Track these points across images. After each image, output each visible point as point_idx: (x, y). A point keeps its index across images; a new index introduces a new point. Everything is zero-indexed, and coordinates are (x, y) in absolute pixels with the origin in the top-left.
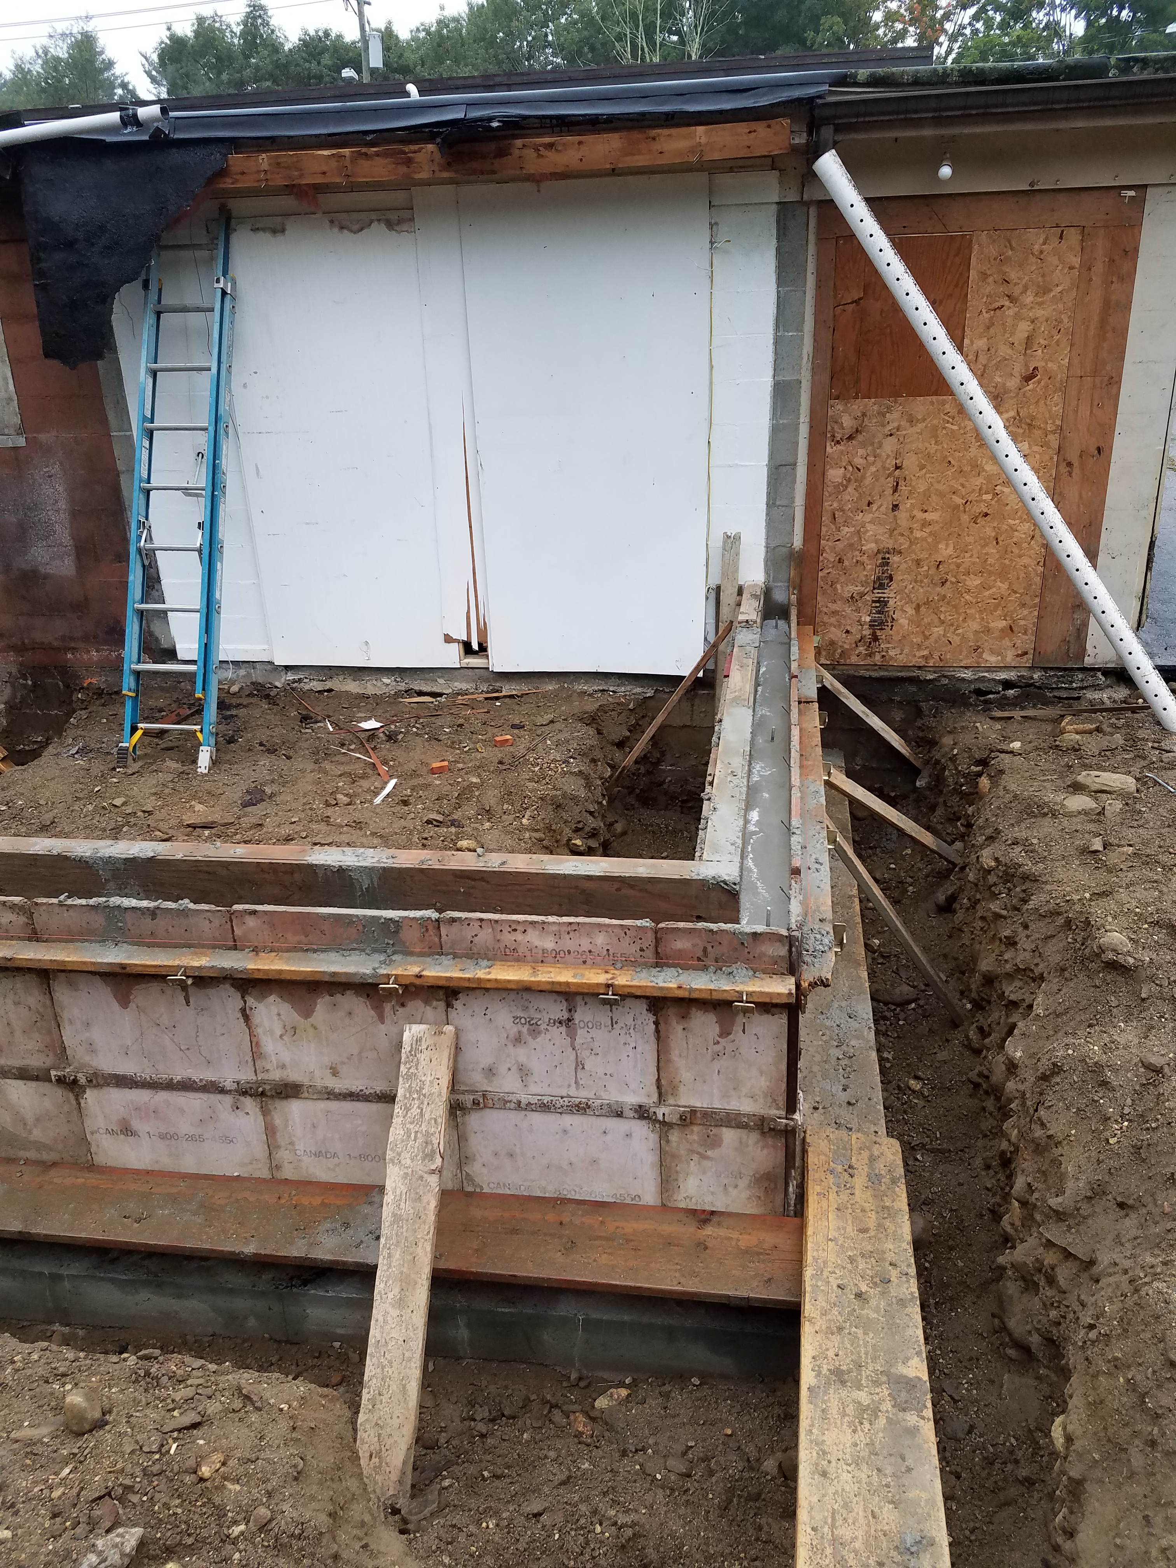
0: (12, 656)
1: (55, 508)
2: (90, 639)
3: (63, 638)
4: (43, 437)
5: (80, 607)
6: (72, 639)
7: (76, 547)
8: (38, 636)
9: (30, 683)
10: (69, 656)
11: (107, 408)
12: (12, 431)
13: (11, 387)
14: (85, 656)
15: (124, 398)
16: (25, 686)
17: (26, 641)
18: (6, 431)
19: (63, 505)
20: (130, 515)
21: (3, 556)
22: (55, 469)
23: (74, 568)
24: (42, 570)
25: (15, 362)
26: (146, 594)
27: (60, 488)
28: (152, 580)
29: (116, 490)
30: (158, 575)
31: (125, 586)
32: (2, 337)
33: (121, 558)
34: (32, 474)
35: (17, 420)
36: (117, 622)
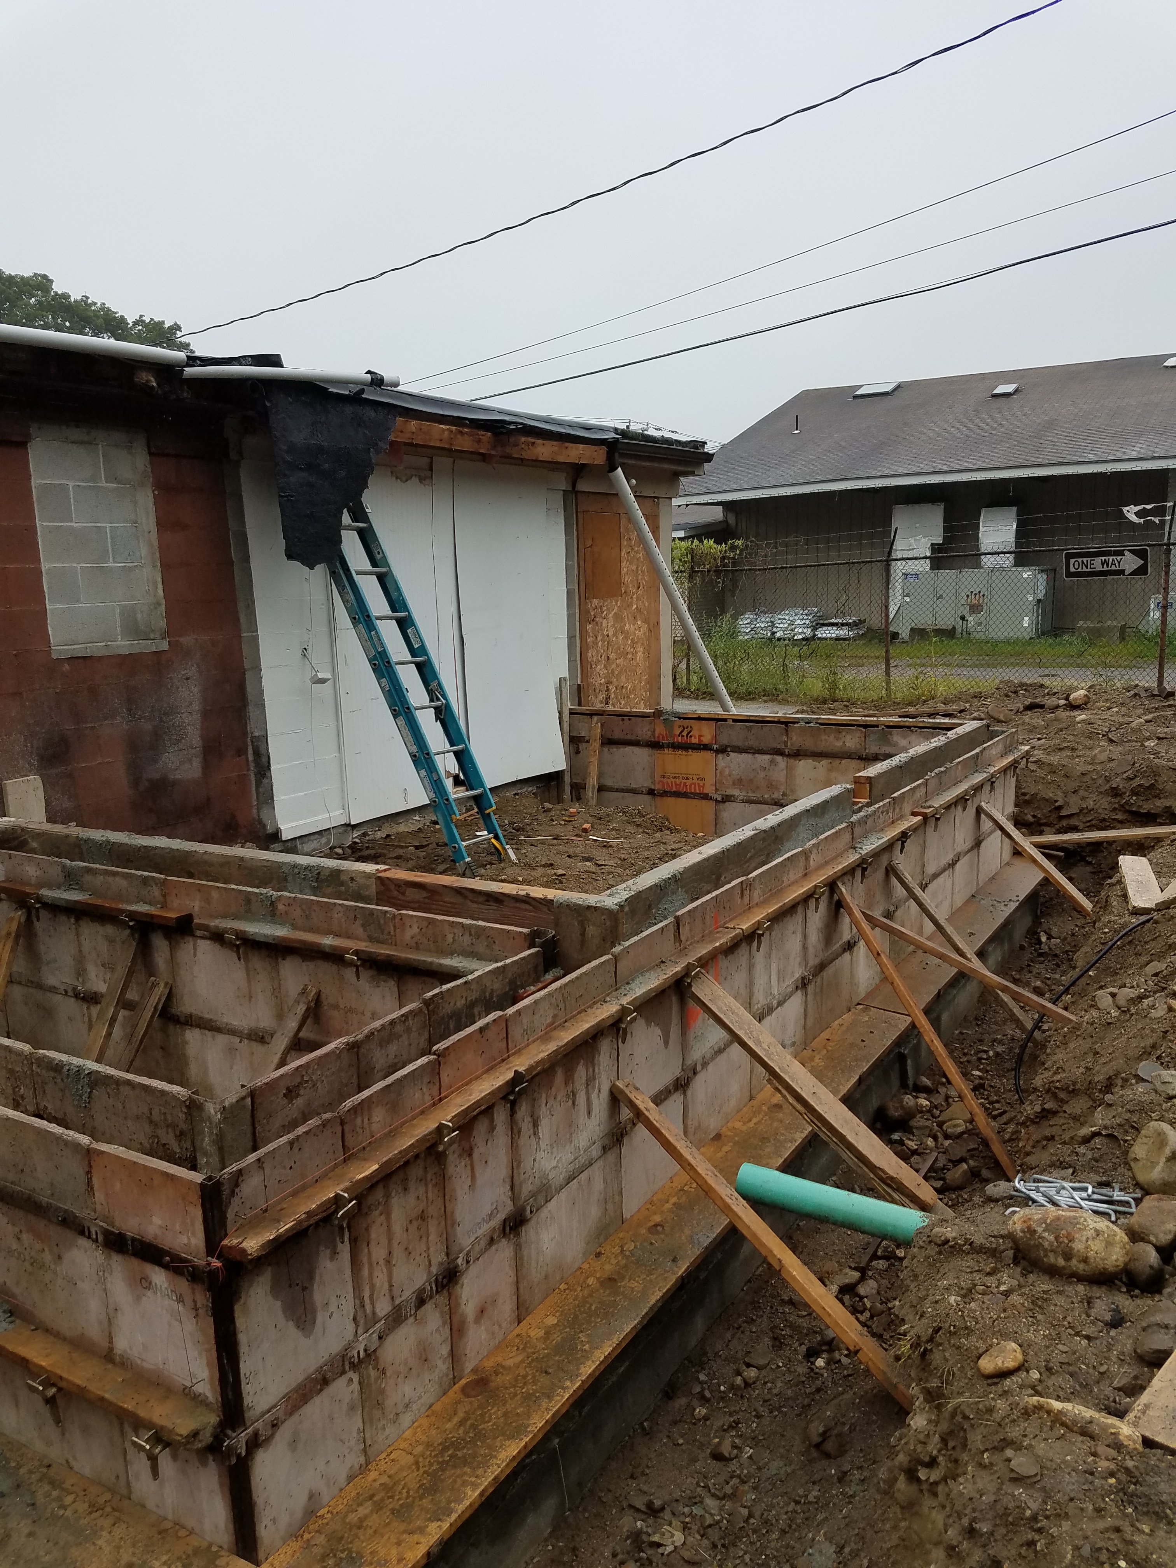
1: (190, 709)
4: (185, 639)
7: (204, 747)
11: (241, 609)
12: (157, 636)
13: (160, 592)
15: (253, 602)
18: (152, 636)
19: (196, 706)
20: (251, 709)
21: (134, 769)
22: (192, 671)
23: (200, 770)
24: (171, 777)
25: (166, 567)
26: (258, 783)
27: (195, 690)
28: (263, 769)
29: (241, 687)
30: (269, 762)
31: (242, 779)
32: (156, 543)
33: (241, 752)
34: (171, 678)
35: (163, 624)
36: (233, 817)
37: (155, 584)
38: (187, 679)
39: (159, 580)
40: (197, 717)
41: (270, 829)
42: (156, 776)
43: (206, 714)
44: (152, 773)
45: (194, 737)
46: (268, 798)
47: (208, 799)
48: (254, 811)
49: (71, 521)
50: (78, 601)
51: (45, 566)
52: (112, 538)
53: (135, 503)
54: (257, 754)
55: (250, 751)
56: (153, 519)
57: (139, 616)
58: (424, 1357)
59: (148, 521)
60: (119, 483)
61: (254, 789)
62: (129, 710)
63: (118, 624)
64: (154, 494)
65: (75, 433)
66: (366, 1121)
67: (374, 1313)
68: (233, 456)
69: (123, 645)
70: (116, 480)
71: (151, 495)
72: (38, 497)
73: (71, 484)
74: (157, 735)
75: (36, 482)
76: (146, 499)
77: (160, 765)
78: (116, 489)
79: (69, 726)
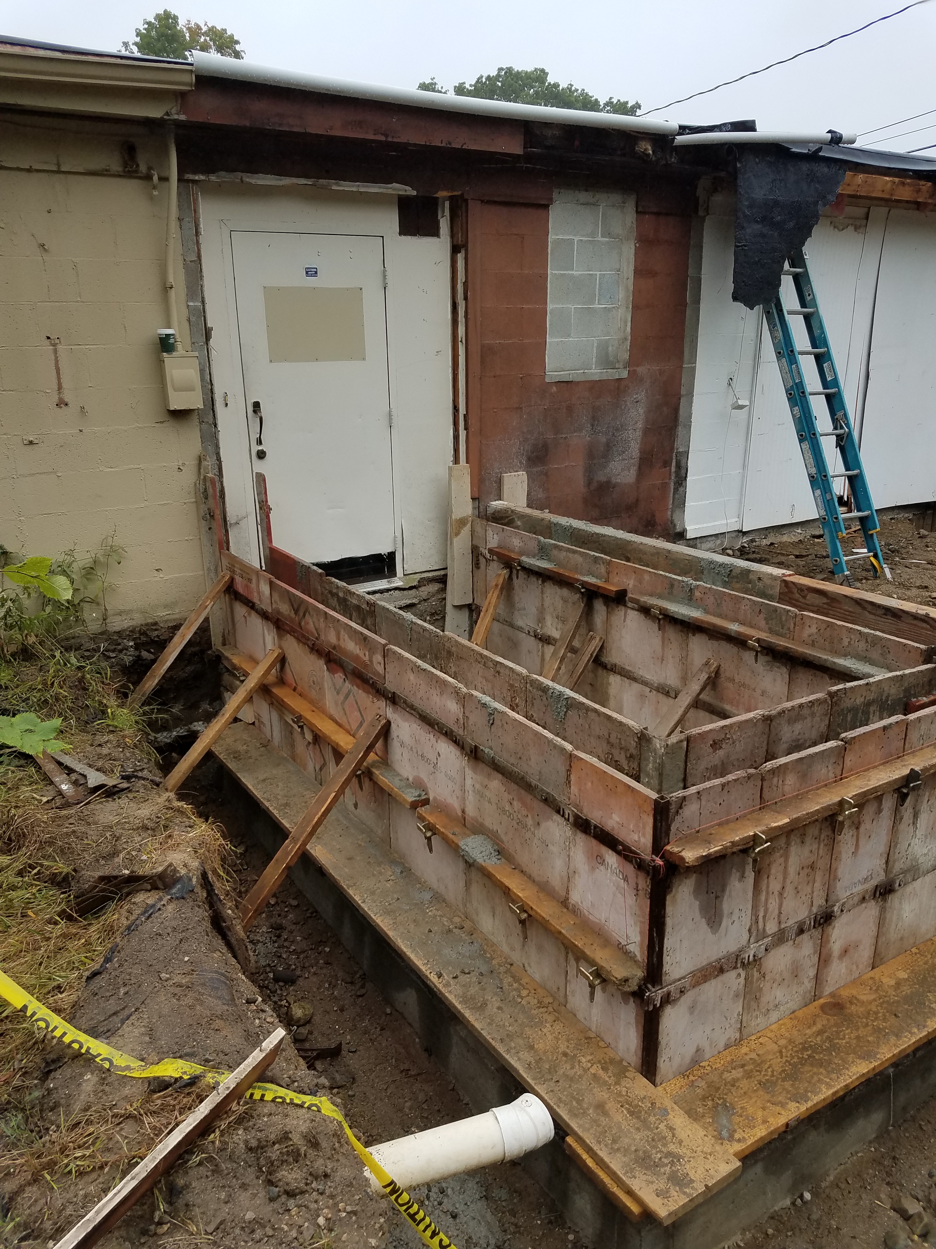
1: (635, 427)
4: (640, 369)
5: (632, 507)
7: (640, 458)
11: (684, 346)
12: (621, 366)
13: (629, 329)
15: (697, 338)
18: (617, 366)
19: (640, 425)
20: (680, 430)
21: (590, 471)
22: (641, 395)
23: (635, 476)
24: (614, 480)
25: (636, 308)
26: (676, 490)
27: (641, 411)
28: (681, 480)
29: (676, 410)
30: (686, 474)
31: (665, 486)
32: (631, 288)
33: (666, 464)
34: (625, 401)
35: (626, 356)
36: (653, 516)
37: (626, 322)
38: (637, 402)
39: (630, 319)
40: (639, 433)
41: (678, 529)
42: (603, 479)
43: (646, 432)
44: (601, 477)
45: (634, 450)
46: (681, 504)
47: (637, 500)
48: (669, 513)
49: (573, 270)
50: (569, 336)
51: (550, 306)
52: (600, 284)
53: (621, 254)
54: (678, 466)
55: (674, 464)
56: (632, 268)
57: (610, 348)
58: (795, 974)
59: (628, 270)
60: (610, 237)
61: (672, 495)
62: (592, 425)
63: (595, 355)
64: (636, 247)
65: (584, 196)
66: (780, 782)
67: (764, 930)
68: (701, 213)
69: (595, 373)
70: (610, 235)
71: (633, 247)
72: (552, 250)
73: (576, 239)
74: (608, 446)
75: (551, 237)
76: (629, 251)
77: (608, 470)
78: (608, 242)
79: (550, 436)
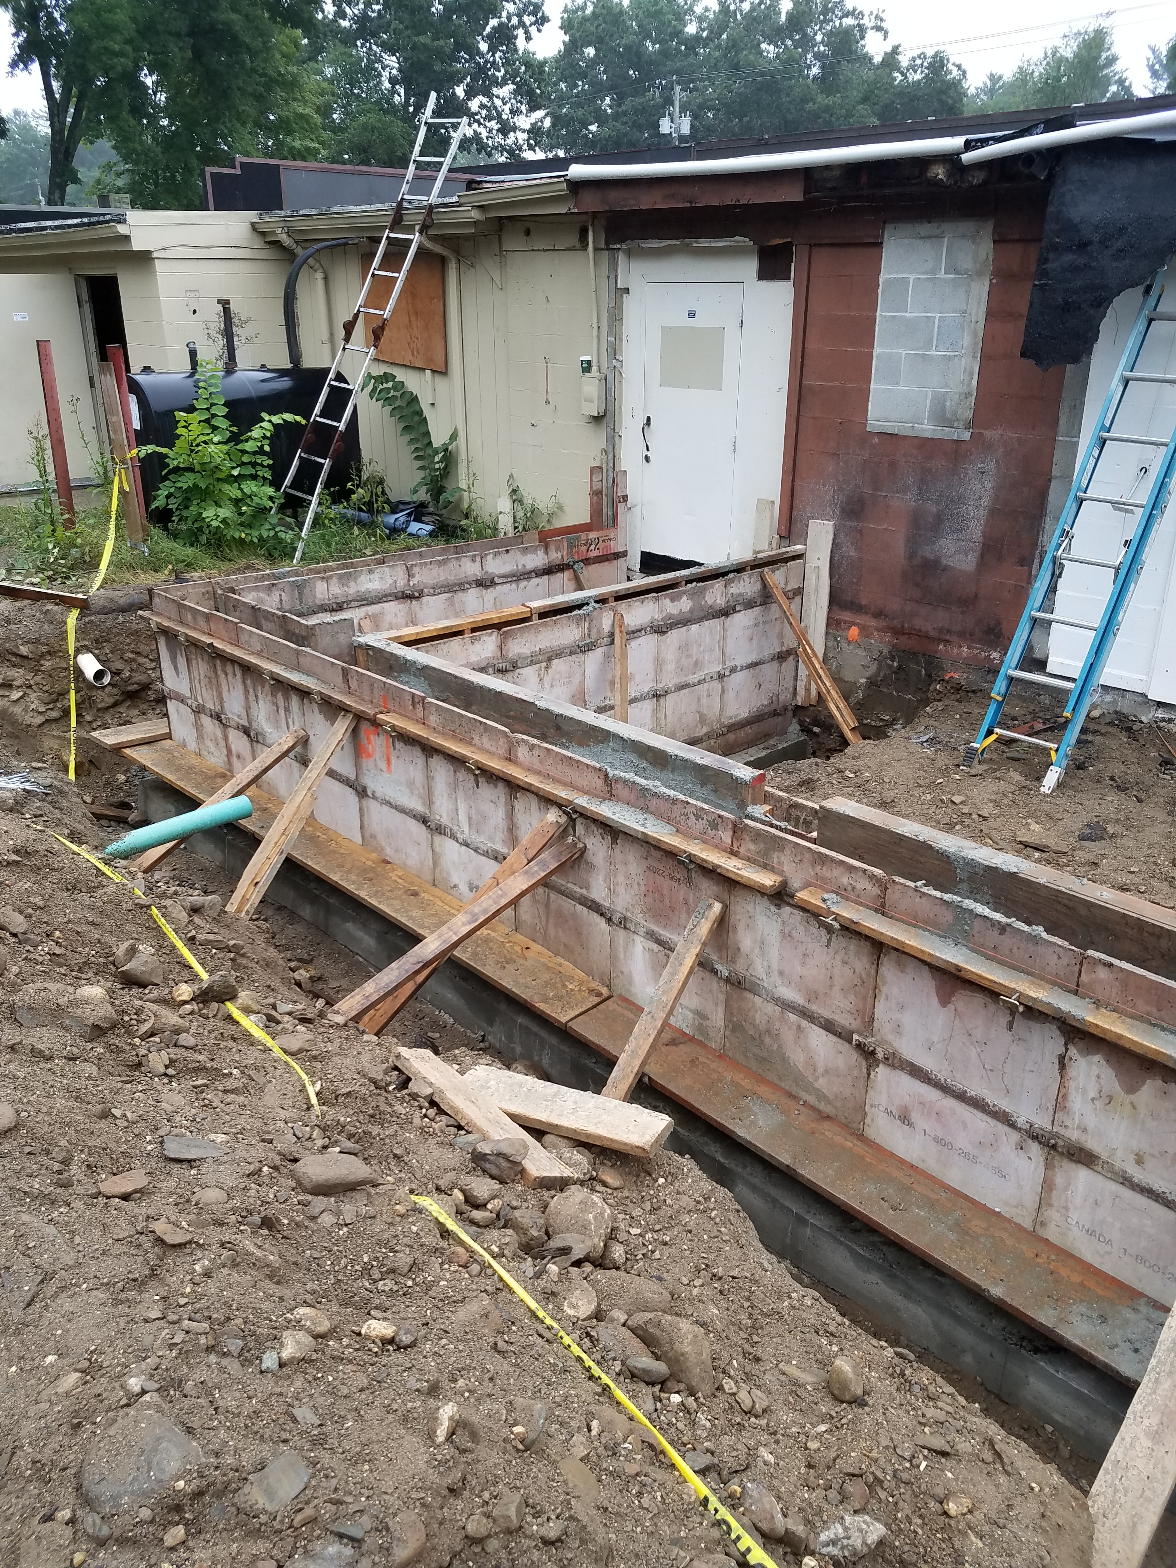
0: (888, 637)
1: (978, 504)
2: (966, 635)
3: (941, 630)
4: (988, 434)
5: (967, 603)
6: (949, 631)
7: (984, 544)
8: (919, 623)
9: (896, 664)
10: (941, 647)
11: (1061, 412)
12: (961, 426)
13: (974, 383)
14: (956, 651)
15: (1082, 404)
16: (890, 667)
17: (906, 625)
18: (956, 425)
19: (985, 502)
20: (1048, 522)
21: (913, 542)
22: (990, 467)
24: (944, 562)
25: (986, 358)
27: (988, 486)
29: (1043, 494)
31: (1019, 590)
32: (982, 333)
33: (1028, 562)
34: (966, 469)
35: (969, 414)
36: (999, 624)
37: (971, 374)
38: (982, 473)
39: (977, 370)
40: (982, 513)
42: (930, 556)
43: (994, 513)
44: (927, 552)
45: (976, 531)
47: (976, 596)
49: (906, 311)
50: (897, 384)
51: (877, 350)
52: (939, 328)
53: (968, 293)
56: (984, 309)
57: (948, 404)
59: (978, 311)
60: (956, 273)
62: (920, 489)
63: (927, 409)
64: (991, 283)
69: (927, 429)
70: (956, 271)
71: (987, 284)
72: (883, 290)
73: (912, 278)
74: (939, 519)
75: (882, 277)
76: (981, 290)
77: (936, 547)
78: (953, 279)
79: (867, 490)
